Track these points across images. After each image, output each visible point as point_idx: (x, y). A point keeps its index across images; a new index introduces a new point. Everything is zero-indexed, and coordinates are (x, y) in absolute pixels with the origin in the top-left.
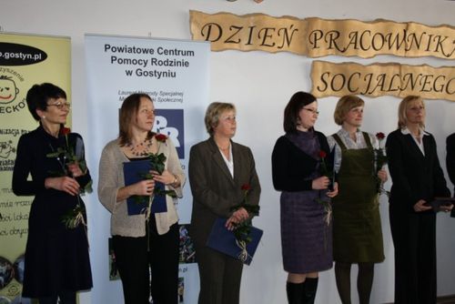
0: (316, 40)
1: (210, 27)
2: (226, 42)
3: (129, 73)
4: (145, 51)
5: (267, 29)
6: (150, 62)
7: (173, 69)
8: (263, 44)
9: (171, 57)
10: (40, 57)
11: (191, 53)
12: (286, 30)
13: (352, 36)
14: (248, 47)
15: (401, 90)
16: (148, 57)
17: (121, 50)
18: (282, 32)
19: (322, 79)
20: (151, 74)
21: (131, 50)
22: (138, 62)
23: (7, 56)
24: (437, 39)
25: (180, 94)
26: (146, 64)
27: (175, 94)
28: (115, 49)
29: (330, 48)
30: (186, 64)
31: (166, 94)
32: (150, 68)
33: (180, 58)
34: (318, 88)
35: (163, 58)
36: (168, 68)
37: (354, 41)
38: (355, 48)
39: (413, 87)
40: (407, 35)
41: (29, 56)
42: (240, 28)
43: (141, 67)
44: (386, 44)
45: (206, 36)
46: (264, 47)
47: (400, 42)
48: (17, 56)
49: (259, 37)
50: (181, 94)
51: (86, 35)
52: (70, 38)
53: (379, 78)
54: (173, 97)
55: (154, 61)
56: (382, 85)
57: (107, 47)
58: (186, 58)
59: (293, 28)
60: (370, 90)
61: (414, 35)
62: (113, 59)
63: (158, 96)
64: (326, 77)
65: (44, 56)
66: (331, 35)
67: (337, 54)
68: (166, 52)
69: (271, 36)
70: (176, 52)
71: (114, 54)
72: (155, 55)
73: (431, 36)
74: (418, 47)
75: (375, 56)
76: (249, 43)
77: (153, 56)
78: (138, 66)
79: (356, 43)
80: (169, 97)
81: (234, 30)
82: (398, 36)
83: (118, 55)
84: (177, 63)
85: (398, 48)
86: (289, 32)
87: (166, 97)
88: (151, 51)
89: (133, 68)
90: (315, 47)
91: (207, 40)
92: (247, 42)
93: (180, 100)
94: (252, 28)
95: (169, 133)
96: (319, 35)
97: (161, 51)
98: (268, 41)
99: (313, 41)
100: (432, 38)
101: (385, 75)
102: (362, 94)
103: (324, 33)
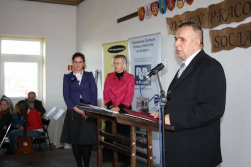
0: (212, 18)
1: (172, 24)
5: (190, 19)
9: (148, 43)
10: (124, 48)
11: (154, 39)
12: (199, 16)
13: (230, 9)
18: (197, 18)
19: (216, 40)
22: (140, 46)
23: (118, 49)
29: (220, 20)
32: (143, 48)
34: (215, 46)
38: (232, 17)
42: (182, 21)
45: (171, 28)
50: (151, 58)
53: (247, 34)
56: (250, 39)
57: (133, 42)
59: (202, 14)
60: (243, 44)
63: (145, 59)
66: (220, 12)
70: (150, 40)
71: (134, 45)
77: (144, 43)
79: (232, 14)
89: (138, 49)
90: (212, 22)
91: (172, 30)
93: (150, 61)
94: (185, 19)
101: (250, 32)
102: (238, 46)
103: (216, 12)
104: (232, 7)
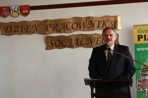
0: (47, 28)
1: (7, 27)
2: (13, 32)
5: (28, 26)
8: (26, 32)
12: (35, 25)
13: (62, 25)
15: (86, 44)
18: (34, 26)
19: (51, 42)
24: (103, 22)
29: (54, 30)
34: (49, 46)
37: (63, 27)
38: (64, 29)
39: (91, 43)
40: (88, 22)
42: (18, 27)
44: (79, 27)
45: (6, 31)
46: (27, 32)
47: (85, 25)
49: (25, 29)
53: (75, 40)
56: (77, 43)
59: (38, 25)
60: (72, 46)
61: (91, 22)
64: (52, 42)
66: (54, 26)
67: (57, 33)
73: (99, 21)
74: (93, 26)
75: (73, 32)
76: (21, 32)
79: (64, 28)
82: (84, 23)
85: (84, 27)
86: (37, 26)
90: (47, 31)
94: (22, 26)
96: (49, 26)
98: (28, 30)
99: (46, 29)
100: (100, 22)
101: (77, 39)
102: (68, 47)
103: (51, 25)
104: (64, 24)
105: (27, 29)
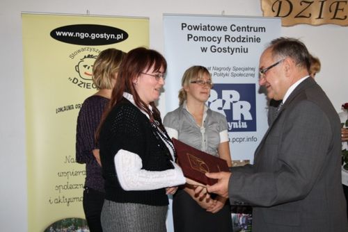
1: (280, 3)
2: (296, 17)
3: (204, 50)
4: (219, 29)
5: (338, 2)
6: (223, 39)
7: (245, 45)
8: (334, 18)
9: (244, 34)
11: (263, 29)
14: (319, 21)
16: (222, 34)
17: (196, 28)
20: (224, 50)
21: (206, 28)
22: (212, 39)
25: (252, 69)
26: (219, 41)
27: (247, 69)
28: (191, 28)
30: (258, 40)
31: (240, 69)
32: (224, 44)
33: (251, 34)
35: (236, 34)
36: (241, 44)
41: (113, 36)
42: (311, 3)
43: (215, 44)
45: (276, 9)
46: (335, 21)
48: (102, 36)
49: (330, 11)
51: (164, 15)
52: (149, 19)
54: (246, 72)
55: (227, 38)
57: (184, 26)
58: (258, 35)
62: (189, 37)
63: (231, 71)
65: (126, 36)
68: (238, 29)
69: (343, 10)
70: (248, 29)
71: (190, 32)
72: (229, 32)
76: (320, 17)
77: (226, 33)
78: (212, 43)
80: (242, 72)
81: (305, 5)
83: (194, 33)
84: (250, 39)
87: (238, 72)
88: (225, 28)
89: (208, 44)
91: (277, 16)
92: (318, 17)
93: (252, 75)
94: (323, 2)
95: (242, 107)
97: (233, 28)
98: (340, 14)
105: (337, 9)
